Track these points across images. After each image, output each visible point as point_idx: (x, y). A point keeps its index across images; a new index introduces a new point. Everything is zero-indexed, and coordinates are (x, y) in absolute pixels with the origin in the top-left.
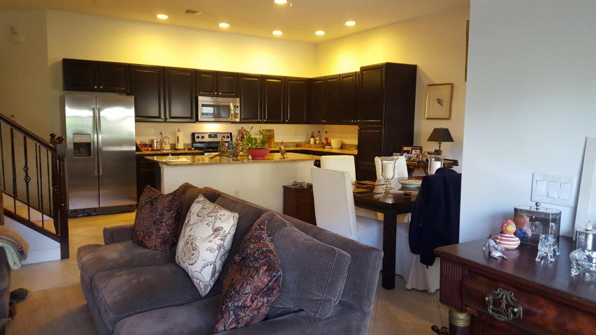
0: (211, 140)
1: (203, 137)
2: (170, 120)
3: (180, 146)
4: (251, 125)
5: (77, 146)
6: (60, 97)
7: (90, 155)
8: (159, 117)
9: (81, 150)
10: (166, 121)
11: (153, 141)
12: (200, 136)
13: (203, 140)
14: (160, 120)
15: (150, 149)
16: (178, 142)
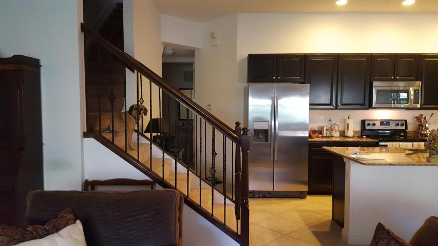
0: (383, 127)
1: (374, 125)
2: (342, 107)
3: (350, 133)
4: (431, 112)
5: (257, 132)
6: (245, 88)
7: (267, 141)
8: (331, 104)
9: (260, 135)
10: (336, 108)
11: (322, 128)
12: (371, 123)
13: (375, 128)
14: (332, 107)
15: (320, 135)
16: (348, 130)
